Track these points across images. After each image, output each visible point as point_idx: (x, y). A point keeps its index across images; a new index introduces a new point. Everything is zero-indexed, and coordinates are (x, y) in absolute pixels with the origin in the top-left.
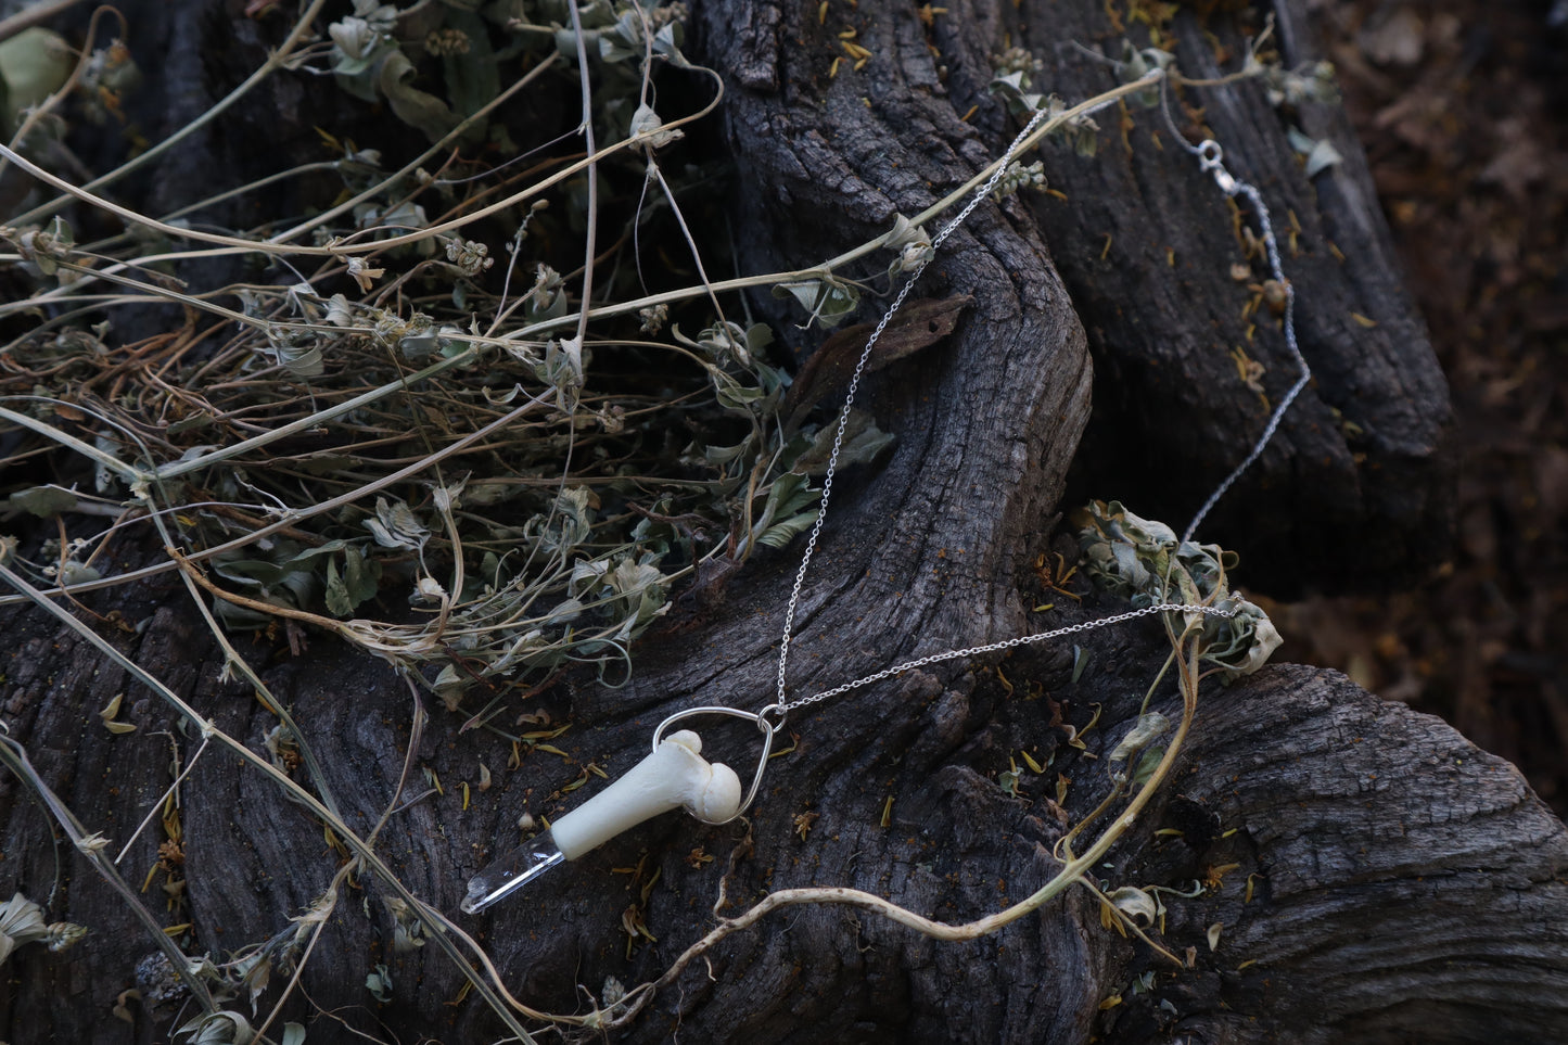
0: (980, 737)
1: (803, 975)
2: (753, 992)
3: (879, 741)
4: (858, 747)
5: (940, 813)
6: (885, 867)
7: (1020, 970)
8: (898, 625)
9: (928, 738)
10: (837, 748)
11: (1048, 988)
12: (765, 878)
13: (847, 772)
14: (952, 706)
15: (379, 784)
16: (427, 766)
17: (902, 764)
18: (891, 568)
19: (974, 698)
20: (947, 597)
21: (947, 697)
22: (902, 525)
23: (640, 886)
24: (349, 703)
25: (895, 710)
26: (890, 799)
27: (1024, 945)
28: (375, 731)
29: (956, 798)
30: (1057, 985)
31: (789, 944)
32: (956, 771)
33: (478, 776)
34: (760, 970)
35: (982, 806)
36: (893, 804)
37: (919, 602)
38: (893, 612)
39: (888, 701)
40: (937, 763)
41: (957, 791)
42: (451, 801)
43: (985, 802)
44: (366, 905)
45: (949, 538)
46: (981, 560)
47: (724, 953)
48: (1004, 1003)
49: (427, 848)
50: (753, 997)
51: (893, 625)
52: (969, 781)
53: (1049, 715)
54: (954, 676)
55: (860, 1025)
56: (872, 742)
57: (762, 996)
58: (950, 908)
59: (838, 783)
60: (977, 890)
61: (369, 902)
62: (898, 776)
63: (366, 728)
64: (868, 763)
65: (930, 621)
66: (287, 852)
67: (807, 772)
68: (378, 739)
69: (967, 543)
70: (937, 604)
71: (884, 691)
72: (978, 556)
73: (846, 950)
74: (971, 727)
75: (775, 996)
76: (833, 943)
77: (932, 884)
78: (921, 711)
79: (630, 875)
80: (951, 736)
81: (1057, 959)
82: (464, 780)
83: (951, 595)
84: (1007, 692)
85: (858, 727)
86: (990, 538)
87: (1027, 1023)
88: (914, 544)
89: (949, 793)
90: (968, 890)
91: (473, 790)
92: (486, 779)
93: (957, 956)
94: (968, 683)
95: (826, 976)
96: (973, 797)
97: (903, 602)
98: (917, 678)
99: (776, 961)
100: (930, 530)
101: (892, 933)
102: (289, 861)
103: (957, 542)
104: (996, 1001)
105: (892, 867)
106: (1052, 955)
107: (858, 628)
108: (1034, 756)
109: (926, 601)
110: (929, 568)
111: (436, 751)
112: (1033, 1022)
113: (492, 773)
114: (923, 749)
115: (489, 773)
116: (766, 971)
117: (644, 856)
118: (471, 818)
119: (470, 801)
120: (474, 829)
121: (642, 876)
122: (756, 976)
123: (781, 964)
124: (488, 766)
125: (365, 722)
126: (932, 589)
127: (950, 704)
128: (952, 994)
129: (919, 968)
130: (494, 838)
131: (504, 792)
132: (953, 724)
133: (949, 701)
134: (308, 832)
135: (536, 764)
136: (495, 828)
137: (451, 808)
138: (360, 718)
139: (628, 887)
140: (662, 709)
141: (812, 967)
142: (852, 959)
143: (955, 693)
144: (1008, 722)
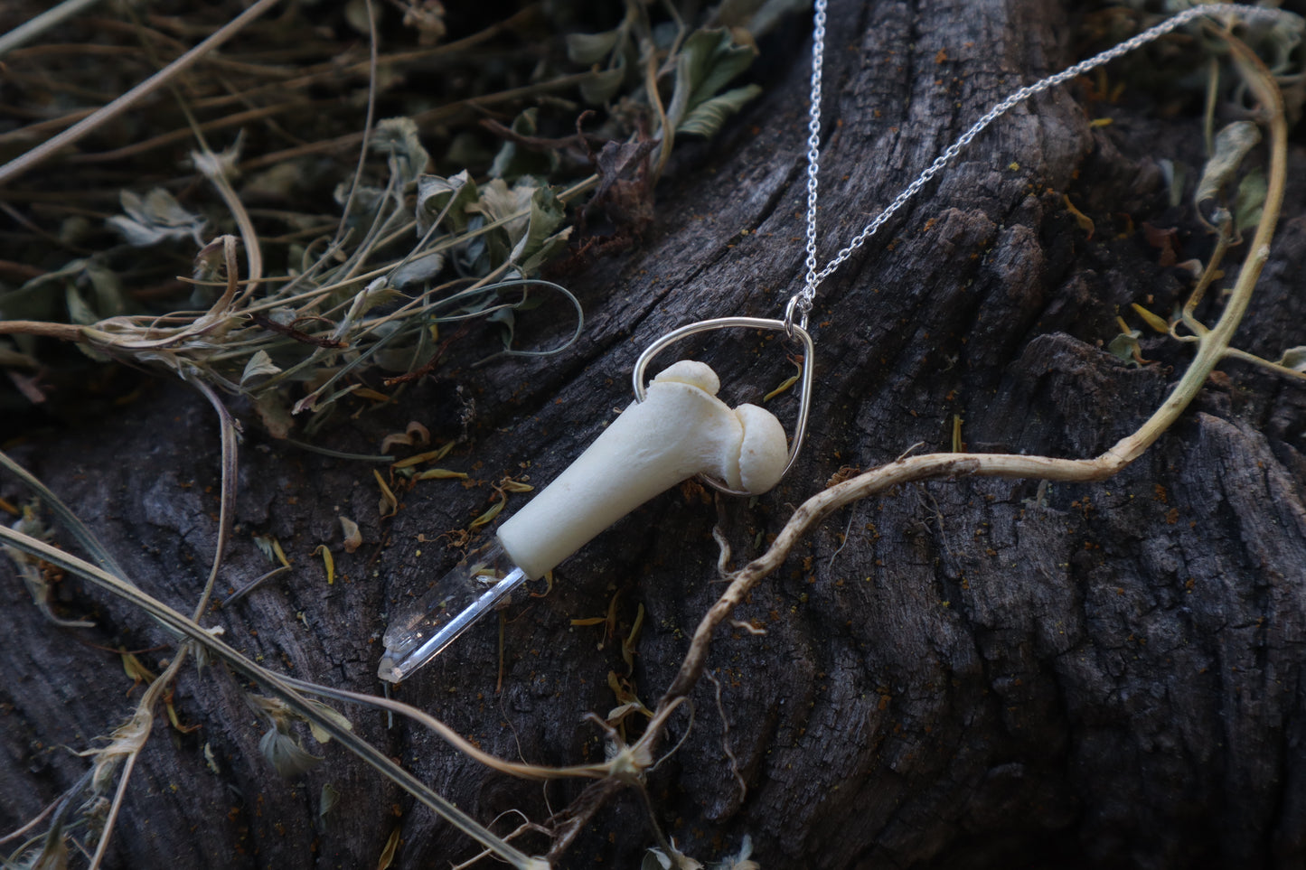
0: (1069, 287)
1: (896, 706)
2: (827, 750)
3: (921, 334)
4: (892, 351)
5: (1036, 421)
6: (977, 515)
7: (1228, 602)
8: (905, 164)
9: (993, 307)
10: (863, 358)
11: (1284, 614)
12: (804, 574)
13: (885, 393)
14: (1018, 246)
15: (194, 573)
16: (260, 535)
17: (962, 363)
18: (873, 101)
19: (1049, 230)
20: (966, 107)
21: (1006, 238)
22: (872, 43)
23: (618, 643)
24: (125, 475)
25: (934, 277)
26: (957, 420)
27: (1225, 566)
28: (171, 499)
29: (1058, 382)
30: (1295, 607)
31: (863, 665)
32: (1049, 341)
33: (340, 533)
34: (830, 714)
35: (1101, 385)
36: (963, 427)
37: (927, 127)
38: (892, 152)
39: (921, 265)
40: (1013, 343)
41: (1057, 372)
42: (307, 574)
43: (1101, 378)
44: (208, 754)
45: (946, 34)
46: (1000, 48)
47: (768, 702)
48: (1215, 667)
49: (285, 646)
50: (829, 758)
51: (899, 165)
52: (1071, 351)
53: (1153, 253)
54: (1007, 207)
55: (998, 770)
56: (910, 339)
57: (843, 753)
58: (1091, 550)
59: (876, 412)
60: (1125, 511)
61: (213, 749)
62: (960, 386)
63: (158, 498)
64: (913, 369)
66: (71, 704)
67: (826, 407)
68: (180, 509)
69: (973, 33)
70: (953, 122)
71: (911, 253)
72: (994, 45)
73: (952, 648)
74: (1052, 279)
75: (862, 748)
76: (930, 642)
77: (1056, 521)
78: (973, 269)
79: (597, 627)
80: (1027, 292)
81: (1284, 569)
82: (320, 542)
83: (972, 102)
84: (1085, 232)
85: (887, 318)
86: (1004, 19)
87: (1263, 679)
88: (897, 61)
89: (1045, 380)
90: (1112, 514)
91: (337, 555)
92: (353, 534)
93: (1122, 615)
94: (1032, 210)
95: (931, 699)
96: (1083, 374)
97: (904, 134)
98: (956, 219)
99: (851, 693)
100: (914, 36)
101: (1015, 606)
102: (76, 718)
103: (959, 36)
104: (1202, 666)
105: (988, 513)
106: (1273, 566)
107: (848, 187)
108: (1150, 307)
109: (937, 123)
110: (929, 83)
111: (271, 512)
112: (1272, 675)
113: (361, 526)
114: (989, 329)
115: (355, 526)
116: (839, 714)
117: (611, 594)
118: (343, 593)
119: (336, 570)
120: (351, 607)
121: (617, 625)
122: (826, 726)
123: (859, 696)
124: (352, 518)
125: (154, 491)
126: (942, 105)
127: (1014, 246)
128: (1129, 677)
129: (1068, 650)
130: (383, 616)
131: (385, 548)
132: (1026, 273)
133: (1011, 241)
134: (97, 667)
135: (423, 499)
136: (383, 601)
137: (309, 585)
138: (145, 488)
139: (600, 646)
140: (591, 372)
141: (906, 690)
142: (965, 661)
143: (1016, 228)
144: (1101, 267)
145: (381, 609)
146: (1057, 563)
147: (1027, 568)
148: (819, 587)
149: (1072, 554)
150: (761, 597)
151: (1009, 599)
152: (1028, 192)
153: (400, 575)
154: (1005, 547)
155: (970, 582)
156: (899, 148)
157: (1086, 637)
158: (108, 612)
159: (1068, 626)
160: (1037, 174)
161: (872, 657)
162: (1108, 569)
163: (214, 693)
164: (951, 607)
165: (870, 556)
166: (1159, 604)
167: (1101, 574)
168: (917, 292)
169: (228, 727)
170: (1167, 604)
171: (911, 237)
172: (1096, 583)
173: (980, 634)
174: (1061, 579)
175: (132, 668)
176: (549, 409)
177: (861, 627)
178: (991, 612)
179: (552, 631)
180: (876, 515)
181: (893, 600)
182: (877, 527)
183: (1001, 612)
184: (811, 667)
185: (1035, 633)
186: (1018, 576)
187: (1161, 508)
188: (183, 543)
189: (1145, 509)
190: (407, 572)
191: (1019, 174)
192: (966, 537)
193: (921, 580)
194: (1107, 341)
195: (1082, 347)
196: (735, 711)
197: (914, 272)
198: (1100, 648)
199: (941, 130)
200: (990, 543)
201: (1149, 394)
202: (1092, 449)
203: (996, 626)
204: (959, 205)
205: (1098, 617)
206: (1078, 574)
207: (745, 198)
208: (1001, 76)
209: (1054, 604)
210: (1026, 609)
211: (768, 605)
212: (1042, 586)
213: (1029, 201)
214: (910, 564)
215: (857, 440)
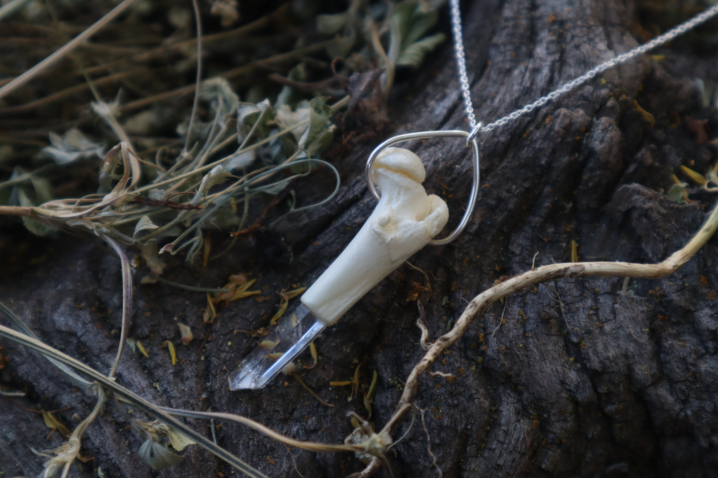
0: (639, 155)
1: (543, 427)
2: (500, 457)
3: (547, 189)
4: (529, 201)
5: (624, 242)
6: (589, 302)
8: (532, 83)
9: (592, 170)
10: (511, 206)
12: (479, 344)
13: (527, 228)
14: (605, 130)
17: (575, 208)
18: (509, 47)
19: (625, 120)
20: (569, 48)
21: (598, 125)
22: (508, 13)
23: (361, 396)
24: (40, 303)
25: (553, 152)
26: (574, 244)
28: (70, 315)
29: (635, 215)
31: (520, 401)
32: (628, 189)
33: (178, 333)
34: (500, 433)
35: (663, 215)
36: (578, 249)
37: (545, 61)
38: (523, 77)
39: (545, 145)
40: (607, 192)
41: (634, 208)
42: (159, 359)
43: (663, 211)
44: (100, 473)
45: (554, 4)
46: (588, 11)
47: (460, 427)
50: (501, 462)
51: (528, 85)
52: (642, 194)
53: (692, 135)
54: (597, 106)
55: (612, 468)
56: (541, 193)
57: (510, 458)
58: (662, 320)
59: (521, 241)
60: (683, 294)
61: (103, 471)
62: (574, 222)
63: (62, 314)
64: (544, 211)
65: (560, 71)
66: (12, 445)
67: (489, 238)
68: (76, 320)
69: (571, 3)
70: (561, 56)
71: (538, 138)
72: (584, 9)
73: (577, 386)
74: (628, 150)
75: (523, 455)
76: (563, 383)
77: (640, 303)
78: (577, 147)
79: (348, 388)
80: (612, 159)
82: (166, 339)
83: (572, 44)
84: (649, 124)
85: (525, 180)
88: (524, 22)
89: (628, 214)
90: (675, 297)
91: (177, 347)
92: (187, 333)
93: (684, 359)
94: (612, 108)
95: (565, 420)
96: (651, 208)
97: (530, 66)
98: (565, 116)
99: (513, 419)
100: (534, 7)
101: (615, 358)
102: (16, 454)
103: (562, 5)
105: (596, 301)
107: (497, 100)
108: (693, 168)
109: (550, 59)
110: (545, 36)
111: (133, 322)
113: (193, 329)
114: (591, 184)
115: (188, 329)
116: (506, 433)
117: (356, 365)
118: (182, 370)
119: (177, 357)
120: (188, 379)
121: (360, 386)
122: (499, 441)
123: (519, 421)
124: (186, 323)
125: (59, 311)
126: (553, 48)
127: (603, 130)
128: (691, 400)
129: (652, 384)
130: (208, 384)
131: (208, 342)
132: (611, 147)
133: (601, 127)
134: (28, 421)
135: (231, 310)
136: (208, 375)
137: (160, 366)
138: (54, 309)
139: (350, 399)
140: (337, 223)
141: (549, 416)
142: (586, 394)
143: (604, 119)
144: (660, 144)
145: (207, 379)
146: (641, 329)
147: (622, 333)
148: (489, 352)
149: (651, 323)
150: (452, 360)
151: (612, 353)
152: (610, 97)
153: (219, 358)
154: (607, 321)
155: (586, 344)
156: (528, 75)
157: (662, 376)
158: (33, 387)
159: (651, 369)
160: (616, 86)
161: (526, 395)
162: (674, 331)
163: (103, 434)
164: (576, 361)
165: (521, 331)
166: (707, 352)
167: (670, 335)
168: (543, 162)
169: (112, 455)
170: (712, 351)
171: (537, 128)
172: (667, 340)
173: (594, 376)
174: (644, 339)
175: (50, 422)
176: (311, 249)
177: (518, 375)
178: (601, 362)
179: (318, 390)
180: (524, 305)
181: (538, 358)
182: (526, 313)
183: (607, 362)
184: (487, 404)
185: (629, 375)
186: (617, 338)
187: (705, 291)
188: (79, 341)
189: (695, 292)
190: (223, 355)
191: (604, 86)
192: (582, 317)
193: (555, 344)
194: (666, 189)
195: (649, 192)
196: (439, 434)
197: (540, 150)
198: (672, 382)
199: (553, 63)
200: (598, 320)
201: (694, 220)
202: (660, 256)
203: (604, 371)
204: (567, 107)
205: (669, 362)
206: (655, 335)
207: (432, 112)
208: (589, 28)
209: (641, 355)
210: (623, 359)
211: (457, 365)
212: (632, 344)
213: (610, 103)
214: (547, 335)
215: (510, 259)
